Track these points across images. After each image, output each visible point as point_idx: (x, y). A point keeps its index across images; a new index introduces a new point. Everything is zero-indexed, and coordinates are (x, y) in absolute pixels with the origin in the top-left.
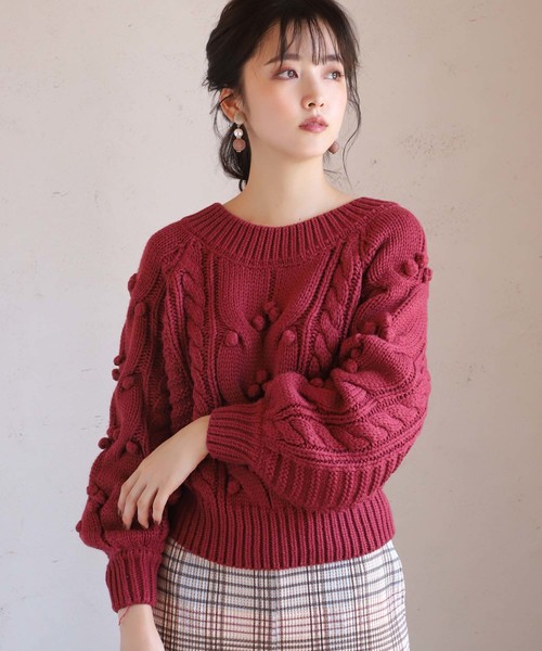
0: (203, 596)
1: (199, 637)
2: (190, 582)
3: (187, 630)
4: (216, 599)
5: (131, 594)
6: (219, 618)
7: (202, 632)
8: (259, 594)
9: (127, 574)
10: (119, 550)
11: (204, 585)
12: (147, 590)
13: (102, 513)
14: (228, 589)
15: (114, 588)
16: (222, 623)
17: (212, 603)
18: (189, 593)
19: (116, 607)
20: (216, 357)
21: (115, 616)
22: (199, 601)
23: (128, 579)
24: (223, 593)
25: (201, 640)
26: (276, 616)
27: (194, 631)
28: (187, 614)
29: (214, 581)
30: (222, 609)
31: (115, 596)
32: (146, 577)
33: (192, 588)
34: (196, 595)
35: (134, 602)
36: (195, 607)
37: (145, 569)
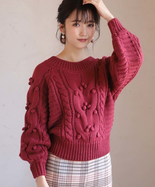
0: (66, 172)
1: (65, 184)
2: (62, 168)
3: (61, 182)
4: (70, 172)
5: (38, 173)
6: (70, 178)
7: (65, 182)
8: (82, 169)
9: (37, 167)
10: (33, 160)
11: (67, 168)
12: (43, 171)
13: (27, 150)
14: (74, 169)
15: (33, 172)
16: (71, 179)
17: (69, 173)
18: (62, 171)
19: (35, 177)
20: (73, 99)
21: (35, 180)
22: (65, 173)
23: (37, 169)
24: (72, 170)
25: (65, 185)
26: (86, 175)
27: (63, 182)
28: (61, 178)
29: (69, 167)
30: (71, 175)
31: (34, 174)
32: (42, 168)
33: (63, 170)
34: (64, 172)
35: (39, 175)
36: (64, 175)
37: (42, 165)
